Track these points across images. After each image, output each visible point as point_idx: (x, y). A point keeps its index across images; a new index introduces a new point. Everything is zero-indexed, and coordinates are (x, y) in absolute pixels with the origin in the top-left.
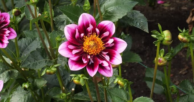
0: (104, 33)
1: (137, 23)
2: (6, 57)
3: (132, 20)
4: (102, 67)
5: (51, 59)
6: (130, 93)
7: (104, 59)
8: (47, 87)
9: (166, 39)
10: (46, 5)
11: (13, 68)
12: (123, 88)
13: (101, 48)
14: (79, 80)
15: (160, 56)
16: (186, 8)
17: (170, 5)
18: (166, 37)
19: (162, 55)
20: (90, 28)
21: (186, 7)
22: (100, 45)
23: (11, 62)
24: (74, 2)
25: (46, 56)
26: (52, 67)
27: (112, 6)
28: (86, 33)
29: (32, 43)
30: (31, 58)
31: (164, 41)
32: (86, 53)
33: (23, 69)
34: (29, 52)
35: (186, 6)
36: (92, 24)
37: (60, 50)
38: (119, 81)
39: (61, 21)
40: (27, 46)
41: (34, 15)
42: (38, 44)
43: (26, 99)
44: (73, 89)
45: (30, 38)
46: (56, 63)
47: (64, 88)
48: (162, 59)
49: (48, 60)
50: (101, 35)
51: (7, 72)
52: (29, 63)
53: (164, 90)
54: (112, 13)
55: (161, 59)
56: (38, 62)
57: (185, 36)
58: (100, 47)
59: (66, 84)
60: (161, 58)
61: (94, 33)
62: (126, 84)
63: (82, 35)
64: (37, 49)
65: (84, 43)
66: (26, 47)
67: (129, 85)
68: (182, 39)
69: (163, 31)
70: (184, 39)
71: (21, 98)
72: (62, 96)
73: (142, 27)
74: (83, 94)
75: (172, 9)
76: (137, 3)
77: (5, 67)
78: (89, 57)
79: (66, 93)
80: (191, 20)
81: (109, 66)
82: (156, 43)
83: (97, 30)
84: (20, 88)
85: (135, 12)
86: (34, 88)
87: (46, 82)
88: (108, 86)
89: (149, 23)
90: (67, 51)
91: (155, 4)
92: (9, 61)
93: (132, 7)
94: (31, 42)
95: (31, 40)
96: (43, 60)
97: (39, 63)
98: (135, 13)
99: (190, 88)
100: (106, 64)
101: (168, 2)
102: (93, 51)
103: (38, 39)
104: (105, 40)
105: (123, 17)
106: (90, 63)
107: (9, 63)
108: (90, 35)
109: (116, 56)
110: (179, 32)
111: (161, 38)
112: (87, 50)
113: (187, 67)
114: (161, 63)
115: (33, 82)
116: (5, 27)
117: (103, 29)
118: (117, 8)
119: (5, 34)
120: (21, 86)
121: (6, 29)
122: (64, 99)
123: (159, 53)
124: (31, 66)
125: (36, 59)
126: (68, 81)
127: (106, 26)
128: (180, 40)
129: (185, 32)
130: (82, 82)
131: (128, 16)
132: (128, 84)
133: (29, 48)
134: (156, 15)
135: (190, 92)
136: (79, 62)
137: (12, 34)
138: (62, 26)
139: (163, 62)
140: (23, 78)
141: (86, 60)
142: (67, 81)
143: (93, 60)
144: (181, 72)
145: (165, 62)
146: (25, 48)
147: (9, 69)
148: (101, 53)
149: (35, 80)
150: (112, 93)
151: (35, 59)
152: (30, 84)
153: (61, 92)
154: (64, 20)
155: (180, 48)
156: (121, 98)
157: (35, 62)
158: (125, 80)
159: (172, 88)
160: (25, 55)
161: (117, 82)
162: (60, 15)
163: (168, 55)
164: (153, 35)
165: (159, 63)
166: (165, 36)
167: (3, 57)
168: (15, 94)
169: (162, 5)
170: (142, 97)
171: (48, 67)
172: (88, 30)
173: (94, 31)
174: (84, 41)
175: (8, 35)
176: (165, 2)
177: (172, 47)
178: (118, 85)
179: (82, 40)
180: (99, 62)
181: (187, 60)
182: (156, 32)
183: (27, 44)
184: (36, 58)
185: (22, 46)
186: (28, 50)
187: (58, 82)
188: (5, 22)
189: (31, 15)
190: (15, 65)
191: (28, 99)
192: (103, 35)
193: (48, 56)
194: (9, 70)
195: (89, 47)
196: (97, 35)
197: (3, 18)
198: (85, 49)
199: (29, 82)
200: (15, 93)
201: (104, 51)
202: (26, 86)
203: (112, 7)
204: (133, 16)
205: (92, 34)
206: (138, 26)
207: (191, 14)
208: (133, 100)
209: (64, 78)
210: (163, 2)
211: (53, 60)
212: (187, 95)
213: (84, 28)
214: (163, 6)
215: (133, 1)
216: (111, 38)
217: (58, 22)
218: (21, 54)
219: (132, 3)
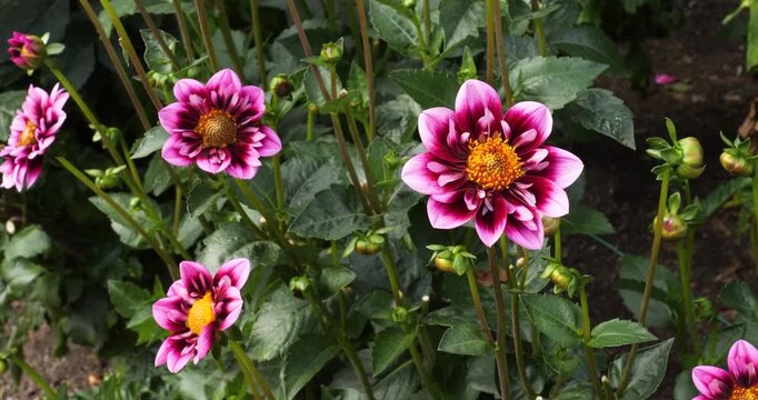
0: (524, 135)
1: (603, 121)
2: (250, 207)
3: (590, 115)
4: (515, 224)
5: (370, 214)
6: (584, 310)
7: (521, 202)
8: (352, 295)
9: (687, 160)
10: (354, 72)
11: (267, 238)
12: (564, 294)
13: (514, 173)
14: (451, 259)
15: (669, 211)
16: (737, 98)
17: (690, 88)
18: (689, 155)
19: (674, 210)
20: (487, 118)
21: (736, 94)
22: (512, 164)
23: (263, 220)
24: (433, 63)
25: (356, 207)
26: (372, 234)
27: (536, 74)
28: (476, 131)
29: (317, 173)
30: (317, 210)
31: (682, 166)
32: (473, 184)
33: (291, 242)
34: (310, 197)
35: (739, 90)
36: (491, 109)
37: (407, 174)
38: (554, 272)
39: (393, 117)
40: (303, 180)
41: (330, 93)
42: (333, 176)
43: (297, 324)
44: (426, 298)
45: (312, 159)
46: (381, 224)
47: (401, 294)
48: (675, 221)
49: (361, 215)
50: (513, 137)
51: (250, 246)
52: (311, 222)
53: (673, 315)
54: (536, 95)
55: (671, 220)
56: (333, 220)
57: (739, 155)
58: (511, 171)
59: (406, 284)
60: (671, 216)
61: (496, 132)
62: (573, 282)
63: (466, 136)
64: (333, 186)
65: (470, 157)
66: (301, 183)
67: (582, 287)
68: (731, 166)
69: (679, 138)
70: (737, 165)
71: (284, 320)
72: (397, 315)
73: (617, 133)
74: (452, 313)
75: (695, 98)
76: (604, 67)
77: (244, 234)
78: (482, 195)
79: (408, 308)
80: (753, 129)
81: (535, 220)
82: (659, 171)
83: (505, 126)
84: (279, 294)
85: (598, 93)
86: (320, 291)
87: (353, 276)
88: (522, 287)
89: (638, 123)
90: (425, 178)
91: (648, 84)
92: (258, 219)
93: (593, 77)
94: (315, 170)
95: (315, 163)
96: (349, 216)
97: (338, 222)
98: (598, 96)
99: (748, 306)
100: (525, 215)
101: (687, 80)
102: (493, 180)
103: (332, 161)
104: (525, 151)
105: (566, 106)
106: (484, 212)
107: (256, 223)
108: (486, 136)
109: (553, 195)
110: (722, 147)
111: (673, 159)
112: (477, 177)
113: (738, 265)
114: (669, 231)
115: (318, 277)
116: (251, 124)
117: (521, 123)
118: (550, 81)
119: (251, 142)
120: (288, 284)
121: (256, 130)
122: (400, 323)
123: (667, 204)
124: (316, 230)
125: (328, 213)
126: (412, 276)
127: (527, 116)
128: (725, 166)
129: (740, 146)
130: (458, 266)
131: (580, 104)
132: (578, 282)
133: (310, 185)
134: (651, 116)
135: (750, 314)
136: (454, 208)
137: (269, 143)
138: (394, 131)
139: (676, 228)
140: (291, 264)
141: (473, 203)
142: (407, 276)
143: (493, 204)
144: (718, 278)
145: (683, 229)
146: (299, 185)
147: (256, 240)
148: (513, 186)
149: (324, 272)
150: (534, 306)
151: (326, 211)
152: (311, 279)
153: (394, 305)
154: (402, 114)
155: (720, 200)
156: (557, 322)
157: (327, 221)
158: (572, 270)
159: (699, 303)
160: (299, 202)
161: (551, 276)
162: (391, 103)
163: (690, 210)
164: (650, 151)
165: (665, 232)
166: (685, 151)
167: (243, 206)
168: (267, 311)
169: (667, 87)
170: (617, 320)
171: (361, 235)
172: (480, 125)
173: (496, 127)
174: (468, 153)
175: (260, 145)
176: (677, 81)
177: (696, 198)
178: (552, 283)
179: (462, 150)
180: (508, 209)
181: (738, 242)
182: (661, 142)
183: (304, 174)
184: (329, 210)
185: (292, 181)
186: (307, 190)
187: (387, 277)
188: (253, 112)
189: (320, 93)
190: (272, 231)
191: (302, 323)
192: (521, 138)
193: (361, 204)
194: (257, 243)
195: (483, 167)
196: (504, 139)
197: (247, 100)
198: (472, 173)
199: (308, 277)
200: (268, 307)
201: (522, 180)
202: (301, 284)
203: (536, 78)
204: (593, 104)
205: (491, 136)
206: (606, 129)
207: (752, 113)
208: (592, 326)
209: (401, 269)
210: (671, 79)
211: (375, 217)
212: (741, 325)
213: (469, 120)
214: (671, 90)
215: (594, 63)
216: (541, 147)
217: (385, 119)
218: (288, 202)
219: (591, 66)
